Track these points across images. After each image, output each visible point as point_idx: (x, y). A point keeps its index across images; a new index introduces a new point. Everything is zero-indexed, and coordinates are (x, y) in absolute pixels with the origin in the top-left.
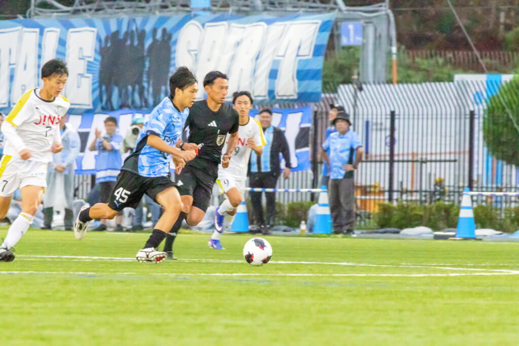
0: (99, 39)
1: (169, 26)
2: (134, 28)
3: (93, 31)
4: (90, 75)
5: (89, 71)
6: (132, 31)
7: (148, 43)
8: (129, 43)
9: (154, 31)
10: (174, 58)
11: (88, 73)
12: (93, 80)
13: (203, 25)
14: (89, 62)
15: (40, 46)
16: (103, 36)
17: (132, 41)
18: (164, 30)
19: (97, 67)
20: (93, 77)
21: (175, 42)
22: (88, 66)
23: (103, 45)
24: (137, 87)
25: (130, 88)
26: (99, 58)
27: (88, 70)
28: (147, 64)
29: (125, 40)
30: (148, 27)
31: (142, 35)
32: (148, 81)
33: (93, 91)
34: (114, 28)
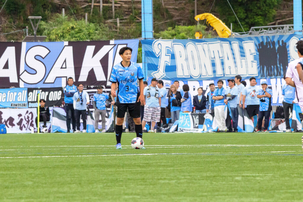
1: (284, 39)
2: (270, 40)
3: (253, 42)
4: (256, 61)
6: (269, 42)
7: (277, 47)
8: (269, 47)
9: (278, 42)
10: (289, 54)
11: (255, 60)
12: (257, 63)
14: (254, 55)
15: (232, 49)
16: (257, 44)
18: (282, 41)
19: (258, 57)
20: (257, 62)
21: (288, 46)
22: (254, 57)
23: (258, 48)
24: (275, 66)
25: (272, 67)
26: (258, 53)
27: (254, 59)
28: (278, 56)
29: (267, 45)
30: (276, 40)
31: (274, 43)
32: (280, 64)
33: (258, 68)
34: (261, 41)
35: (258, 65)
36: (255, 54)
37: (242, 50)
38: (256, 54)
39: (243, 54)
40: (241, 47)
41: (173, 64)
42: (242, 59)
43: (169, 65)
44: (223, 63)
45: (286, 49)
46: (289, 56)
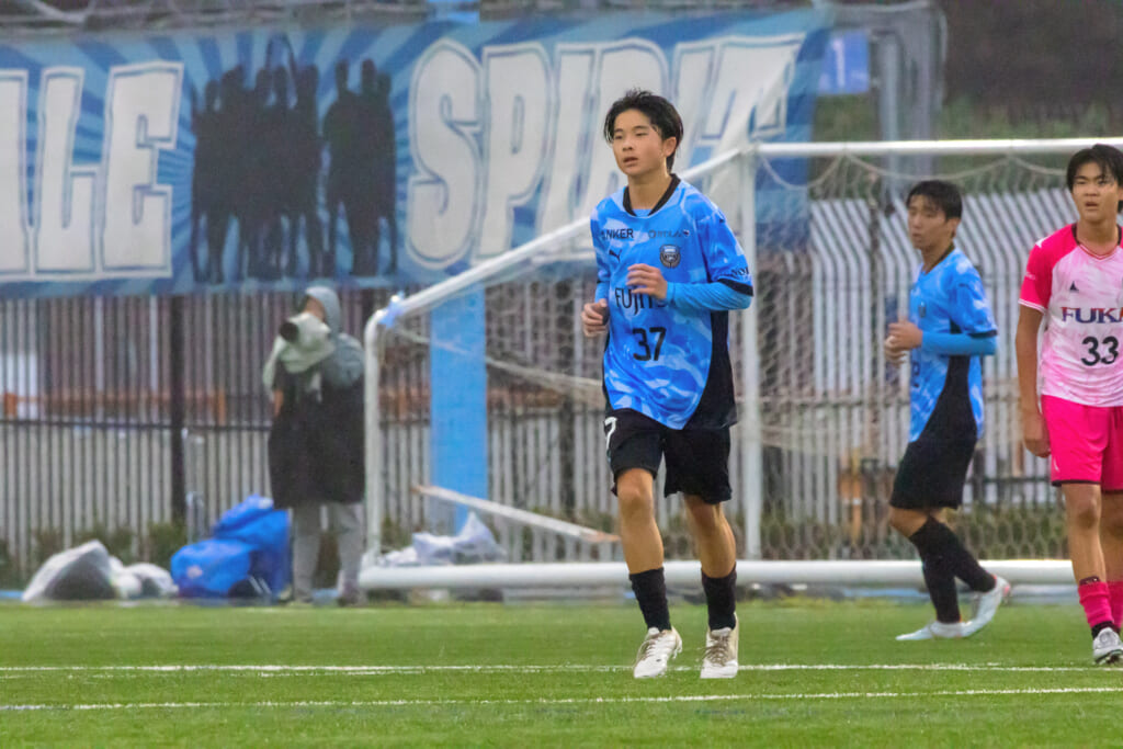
2: (285, 61)
3: (174, 71)
4: (168, 188)
5: (163, 176)
6: (281, 70)
7: (326, 101)
9: (341, 70)
10: (407, 143)
11: (160, 182)
12: (174, 200)
13: (478, 52)
14: (162, 152)
16: (201, 82)
17: (282, 97)
18: (368, 67)
21: (404, 98)
23: (201, 106)
24: (302, 221)
25: (285, 222)
26: (191, 141)
27: (160, 174)
28: (326, 158)
29: (261, 92)
33: (178, 227)
34: (229, 60)
35: (175, 211)
36: (170, 146)
37: (91, 122)
38: (180, 144)
39: (88, 145)
42: (74, 175)
45: (388, 116)
46: (400, 153)
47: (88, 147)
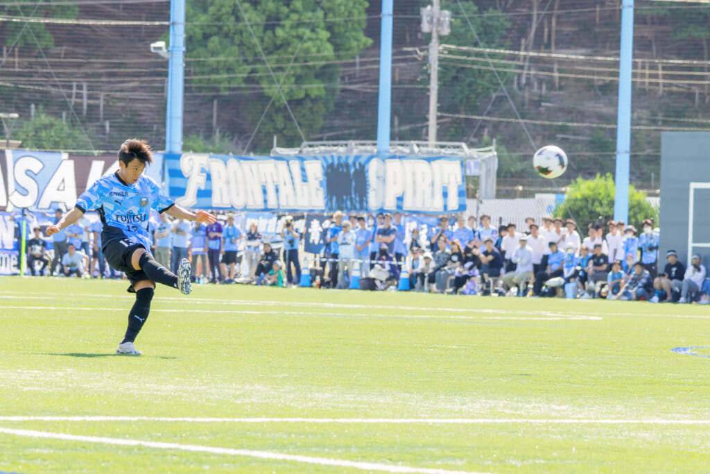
0: (323, 167)
1: (362, 160)
2: (342, 162)
3: (319, 163)
5: (321, 186)
7: (352, 171)
8: (341, 170)
9: (354, 164)
10: (368, 181)
13: (383, 161)
14: (320, 181)
15: (290, 172)
16: (325, 165)
17: (343, 170)
18: (360, 164)
19: (325, 183)
20: (324, 190)
21: (367, 171)
22: (320, 183)
23: (326, 171)
24: (349, 197)
25: (345, 197)
26: (325, 178)
28: (353, 183)
29: (338, 168)
30: (350, 161)
31: (347, 165)
32: (355, 194)
33: (325, 198)
34: (330, 161)
35: (324, 194)
36: (322, 179)
37: (304, 173)
39: (305, 178)
40: (303, 169)
41: (208, 188)
42: (303, 185)
43: (203, 188)
44: (277, 190)
45: (364, 175)
46: (367, 183)
47: (305, 179)
